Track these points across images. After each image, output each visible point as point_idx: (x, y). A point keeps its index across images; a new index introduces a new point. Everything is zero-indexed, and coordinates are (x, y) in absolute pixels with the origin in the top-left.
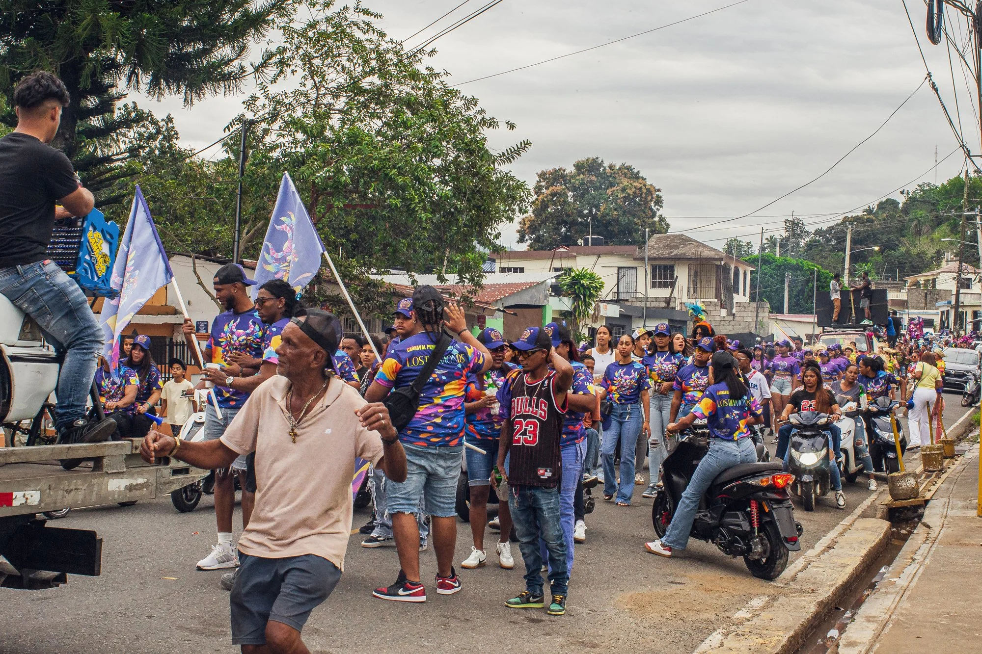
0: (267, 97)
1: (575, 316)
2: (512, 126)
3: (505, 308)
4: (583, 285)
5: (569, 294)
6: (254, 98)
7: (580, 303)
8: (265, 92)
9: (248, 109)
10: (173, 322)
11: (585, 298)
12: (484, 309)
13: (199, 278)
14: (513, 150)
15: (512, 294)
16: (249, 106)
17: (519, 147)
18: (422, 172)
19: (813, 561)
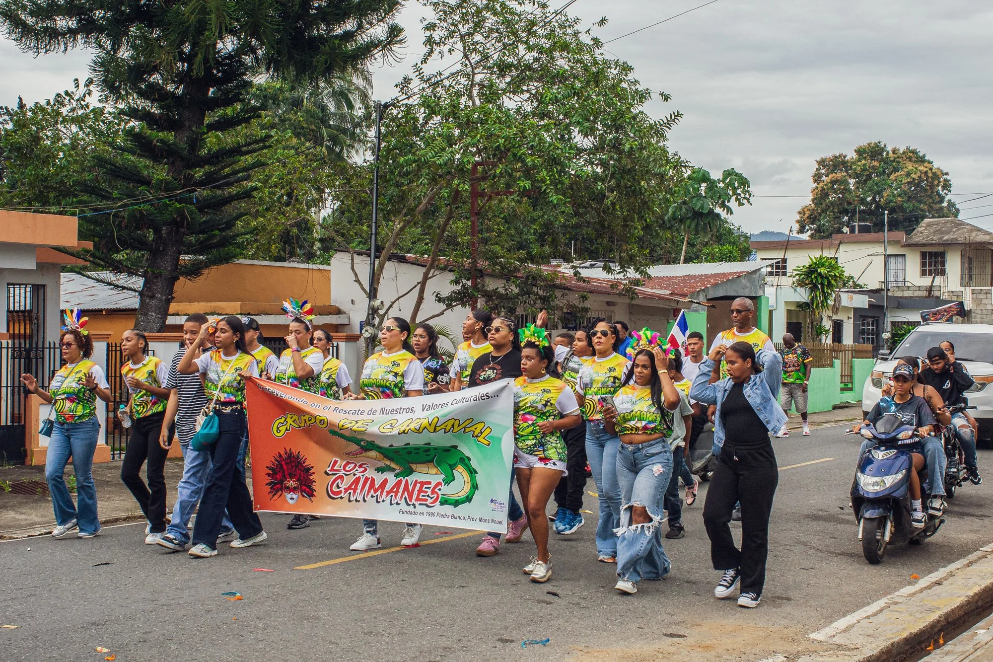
0: (422, 79)
1: (813, 308)
2: (666, 98)
3: (709, 300)
4: (820, 274)
5: (807, 284)
6: (407, 81)
7: (818, 294)
8: (420, 74)
9: (403, 93)
10: (334, 323)
11: (823, 289)
12: (678, 301)
13: (356, 275)
14: (662, 123)
15: (715, 285)
16: (402, 89)
17: (669, 119)
18: (559, 152)
19: (896, 603)
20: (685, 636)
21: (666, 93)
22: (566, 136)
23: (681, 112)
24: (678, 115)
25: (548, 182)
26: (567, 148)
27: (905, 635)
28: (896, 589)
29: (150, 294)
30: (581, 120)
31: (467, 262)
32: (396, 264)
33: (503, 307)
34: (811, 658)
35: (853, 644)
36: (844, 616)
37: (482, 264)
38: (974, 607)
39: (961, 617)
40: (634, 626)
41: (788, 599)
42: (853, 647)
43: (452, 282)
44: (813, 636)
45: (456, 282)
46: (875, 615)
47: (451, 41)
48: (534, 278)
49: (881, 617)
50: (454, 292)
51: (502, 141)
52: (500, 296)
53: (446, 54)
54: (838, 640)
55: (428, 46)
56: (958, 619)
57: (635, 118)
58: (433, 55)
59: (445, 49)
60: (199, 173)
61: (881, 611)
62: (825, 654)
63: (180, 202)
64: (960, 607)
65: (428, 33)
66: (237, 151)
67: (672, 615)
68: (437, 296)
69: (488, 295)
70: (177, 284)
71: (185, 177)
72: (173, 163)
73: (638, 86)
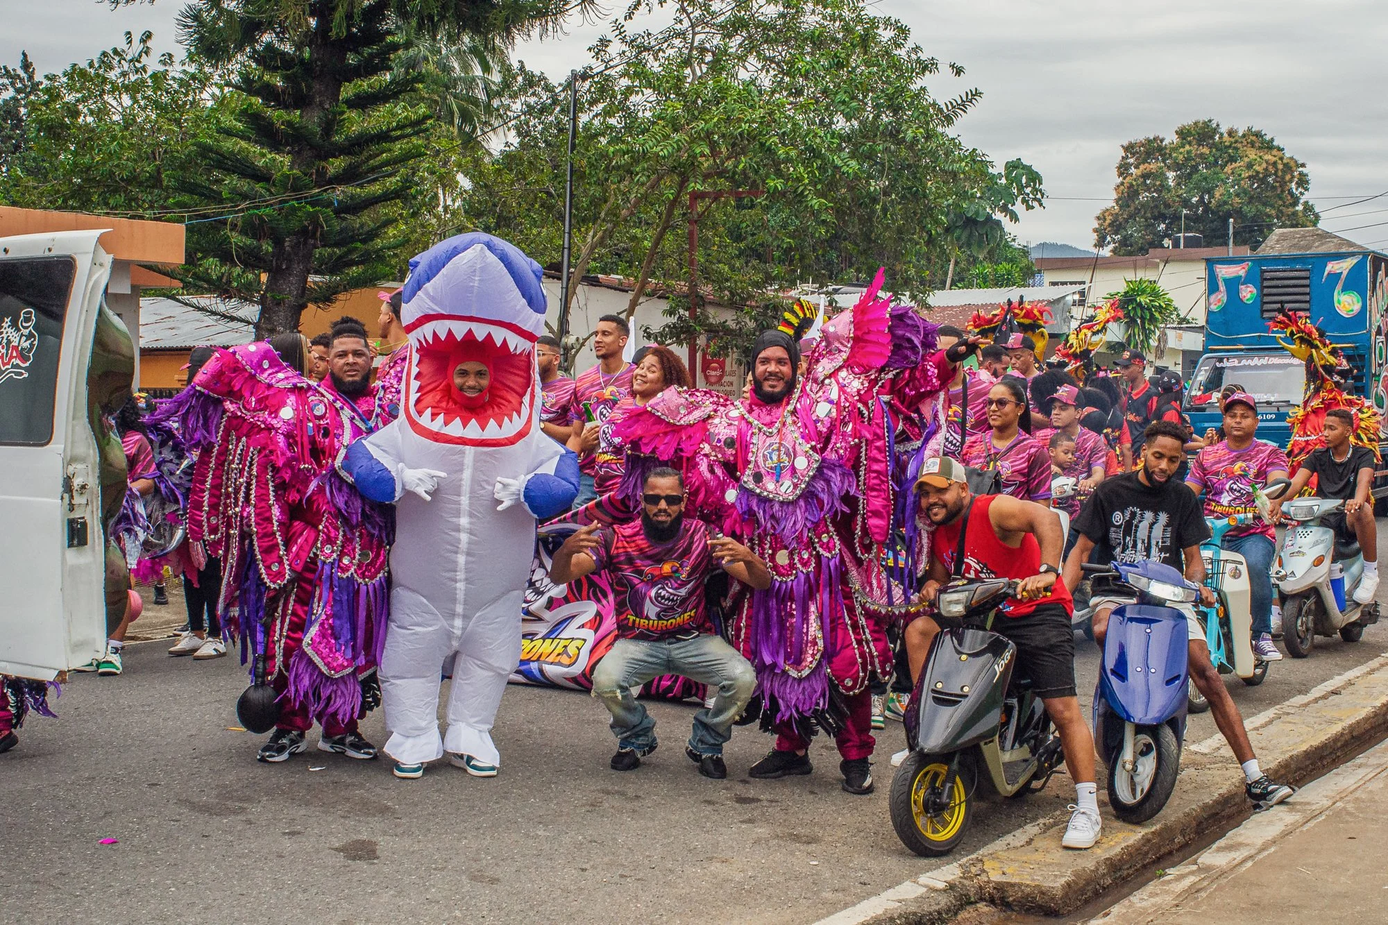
0: (623, 40)
4: (1140, 304)
5: (1122, 318)
6: (604, 42)
7: (1136, 331)
8: (621, 33)
9: (597, 59)
11: (1143, 323)
14: (955, 104)
16: (597, 53)
17: (965, 99)
18: (818, 140)
19: (1288, 714)
21: (958, 64)
22: (827, 120)
23: (980, 90)
24: (976, 94)
25: (806, 181)
26: (829, 136)
27: (1304, 747)
28: (1285, 698)
29: (269, 327)
30: (847, 100)
31: (682, 286)
32: (586, 288)
37: (706, 289)
38: (1381, 721)
39: (1367, 731)
43: (664, 312)
44: (1193, 748)
45: (671, 312)
46: (1263, 726)
48: (775, 309)
49: (1272, 729)
50: (667, 326)
51: (745, 128)
52: (728, 331)
53: (656, 6)
56: (1363, 734)
57: (917, 95)
58: (639, 8)
60: (336, 165)
61: (1271, 722)
62: (1212, 766)
63: (313, 204)
64: (1366, 719)
66: (384, 137)
68: (645, 331)
69: (714, 331)
70: (304, 313)
71: (318, 171)
72: (299, 153)
73: (920, 54)
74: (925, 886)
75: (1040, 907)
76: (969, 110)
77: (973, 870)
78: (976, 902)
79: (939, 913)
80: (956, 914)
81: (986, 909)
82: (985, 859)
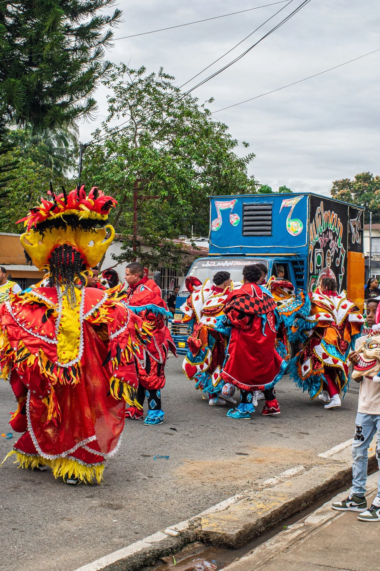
0: (107, 131)
2: (246, 145)
6: (98, 131)
8: (106, 128)
9: (96, 138)
14: (244, 159)
16: (95, 136)
17: (248, 158)
18: (184, 175)
20: (248, 455)
21: (246, 142)
22: (189, 166)
23: (254, 154)
24: (253, 155)
25: (178, 192)
26: (189, 173)
30: (197, 157)
31: (130, 236)
33: (151, 263)
34: (319, 468)
35: (343, 460)
36: (339, 444)
37: (139, 238)
40: (219, 449)
41: (307, 434)
42: (343, 461)
43: (122, 248)
44: (321, 455)
45: (124, 248)
47: (124, 109)
48: (169, 247)
50: (122, 254)
51: (152, 168)
52: (149, 257)
53: (121, 117)
54: (334, 458)
55: (110, 112)
57: (228, 156)
58: (113, 117)
59: (121, 113)
62: (327, 465)
65: (111, 104)
67: (241, 442)
68: (113, 256)
69: (142, 256)
73: (230, 138)
74: (168, 534)
75: (226, 544)
76: (250, 162)
77: (195, 524)
78: (193, 542)
79: (172, 549)
80: (181, 549)
81: (199, 545)
82: (202, 518)
